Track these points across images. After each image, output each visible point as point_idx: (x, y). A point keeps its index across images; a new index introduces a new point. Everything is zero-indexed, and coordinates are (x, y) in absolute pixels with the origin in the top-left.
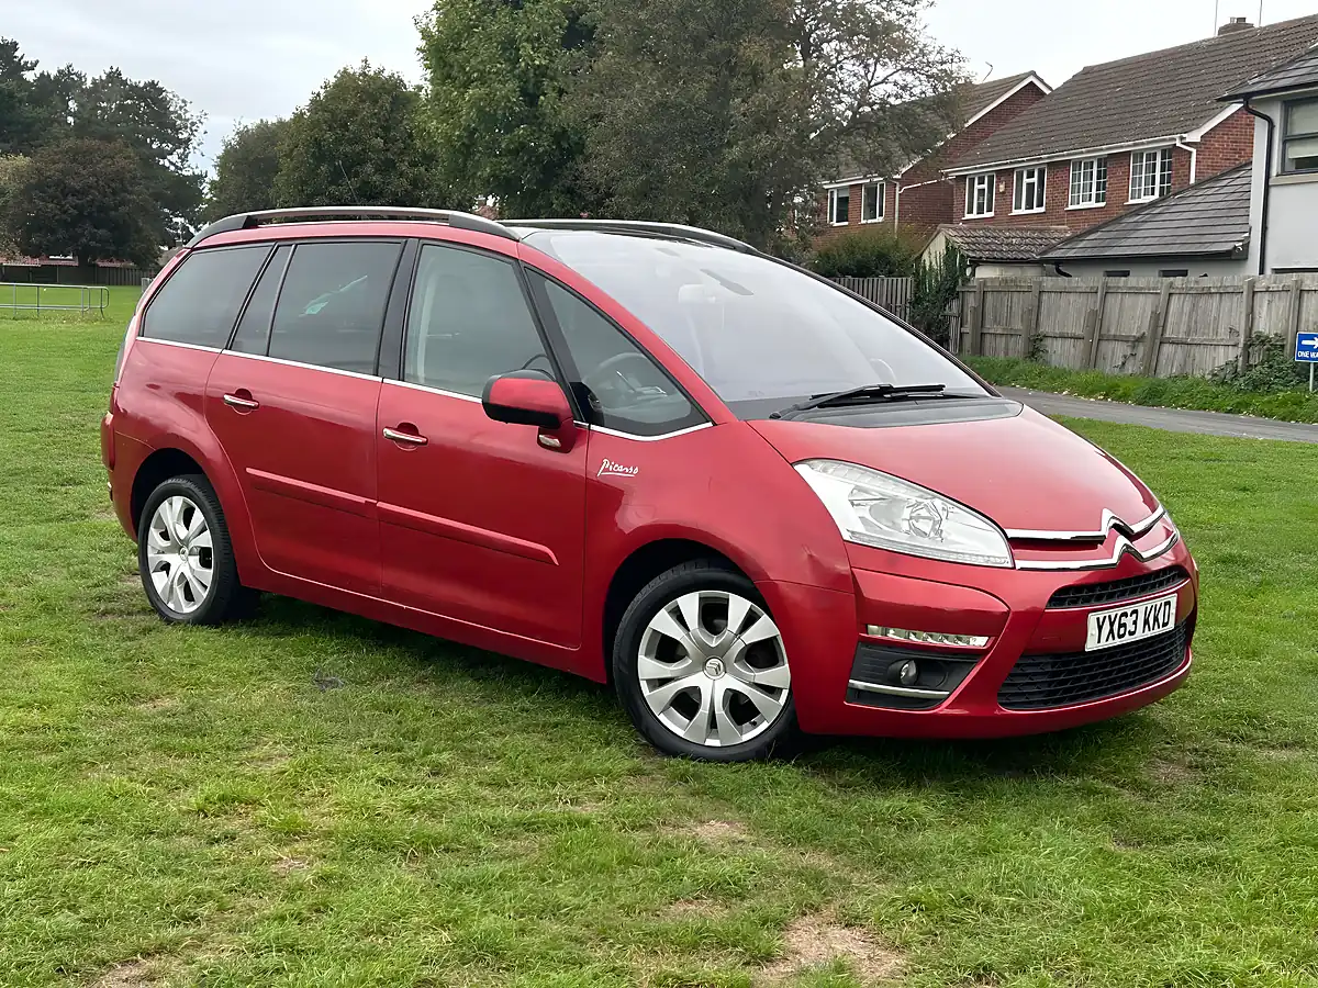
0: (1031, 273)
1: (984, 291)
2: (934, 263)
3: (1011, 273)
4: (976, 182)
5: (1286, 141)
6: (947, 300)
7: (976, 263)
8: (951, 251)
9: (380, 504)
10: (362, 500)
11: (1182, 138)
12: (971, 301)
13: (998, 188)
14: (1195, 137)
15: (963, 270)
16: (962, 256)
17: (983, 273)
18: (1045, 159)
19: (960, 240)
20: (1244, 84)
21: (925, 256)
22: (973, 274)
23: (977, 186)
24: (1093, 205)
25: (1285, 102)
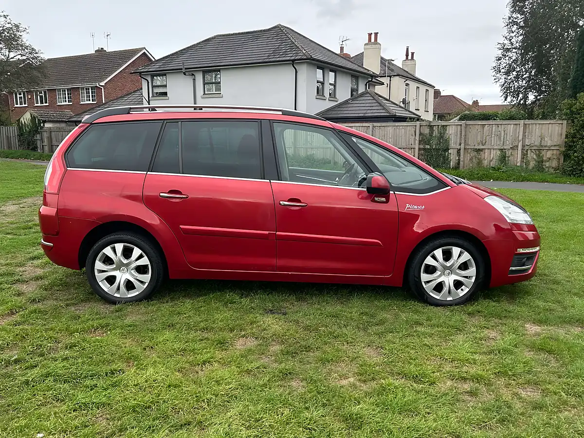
0: (63, 125)
1: (50, 131)
2: (26, 122)
3: (58, 125)
4: (18, 94)
5: (153, 87)
6: (34, 135)
7: (44, 122)
8: (33, 118)
9: (278, 233)
10: (267, 232)
11: (99, 84)
12: (45, 135)
13: (28, 97)
14: (103, 84)
15: (40, 123)
16: (39, 120)
17: (47, 125)
18: (47, 88)
19: (36, 114)
20: (138, 69)
21: (22, 119)
22: (44, 125)
23: (18, 96)
24: (67, 103)
25: (151, 75)
